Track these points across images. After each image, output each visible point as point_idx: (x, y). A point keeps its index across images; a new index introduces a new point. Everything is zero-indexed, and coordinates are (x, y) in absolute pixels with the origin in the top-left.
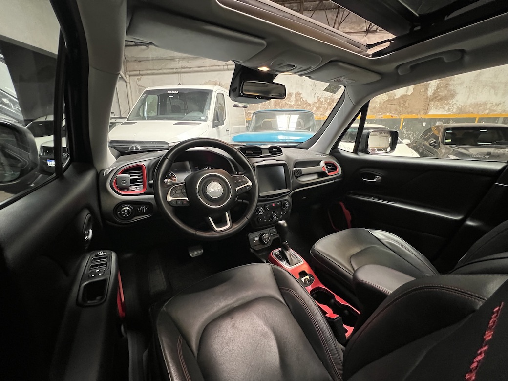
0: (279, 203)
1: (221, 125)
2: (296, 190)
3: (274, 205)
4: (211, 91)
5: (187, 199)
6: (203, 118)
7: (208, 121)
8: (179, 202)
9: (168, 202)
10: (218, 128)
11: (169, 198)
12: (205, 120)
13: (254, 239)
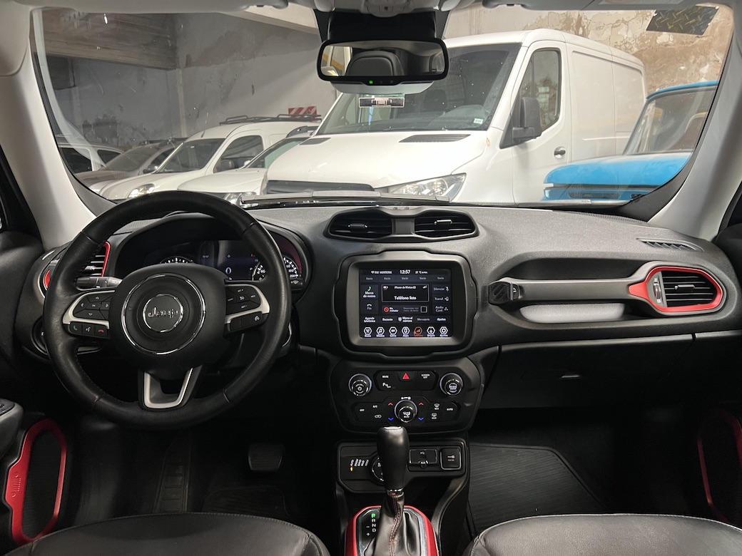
0: (425, 376)
1: (535, 137)
2: (505, 348)
3: (406, 377)
4: (516, 47)
5: (107, 324)
6: (479, 121)
7: (490, 129)
8: (88, 329)
9: (64, 326)
10: (526, 147)
11: (70, 318)
12: (484, 127)
13: (353, 461)
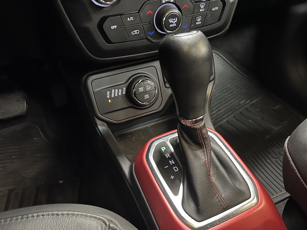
13: (108, 93)
